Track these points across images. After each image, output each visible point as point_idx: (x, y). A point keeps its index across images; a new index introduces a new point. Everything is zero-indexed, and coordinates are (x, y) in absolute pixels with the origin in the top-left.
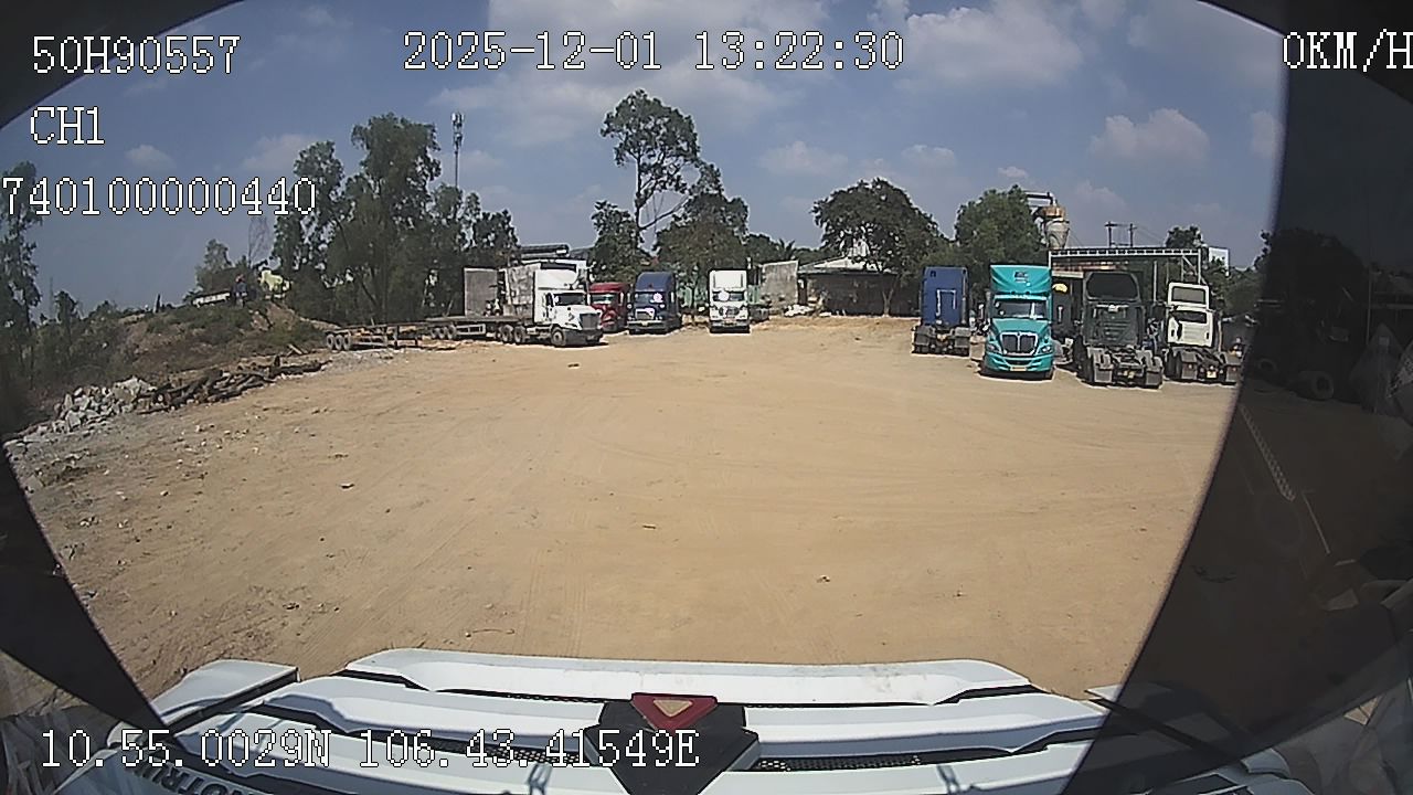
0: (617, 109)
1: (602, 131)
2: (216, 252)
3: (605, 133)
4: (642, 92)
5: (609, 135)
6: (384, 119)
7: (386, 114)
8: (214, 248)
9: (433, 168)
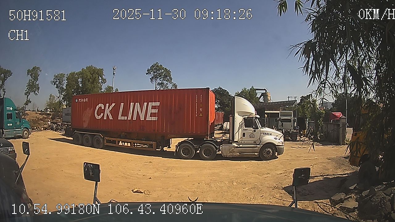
0: (151, 67)
1: (146, 73)
2: (52, 98)
3: (147, 74)
4: (157, 63)
5: (148, 74)
6: (90, 67)
7: (90, 66)
8: (51, 96)
9: (104, 81)
